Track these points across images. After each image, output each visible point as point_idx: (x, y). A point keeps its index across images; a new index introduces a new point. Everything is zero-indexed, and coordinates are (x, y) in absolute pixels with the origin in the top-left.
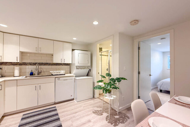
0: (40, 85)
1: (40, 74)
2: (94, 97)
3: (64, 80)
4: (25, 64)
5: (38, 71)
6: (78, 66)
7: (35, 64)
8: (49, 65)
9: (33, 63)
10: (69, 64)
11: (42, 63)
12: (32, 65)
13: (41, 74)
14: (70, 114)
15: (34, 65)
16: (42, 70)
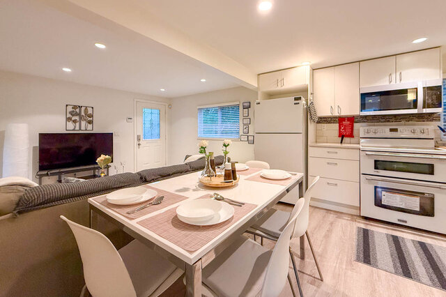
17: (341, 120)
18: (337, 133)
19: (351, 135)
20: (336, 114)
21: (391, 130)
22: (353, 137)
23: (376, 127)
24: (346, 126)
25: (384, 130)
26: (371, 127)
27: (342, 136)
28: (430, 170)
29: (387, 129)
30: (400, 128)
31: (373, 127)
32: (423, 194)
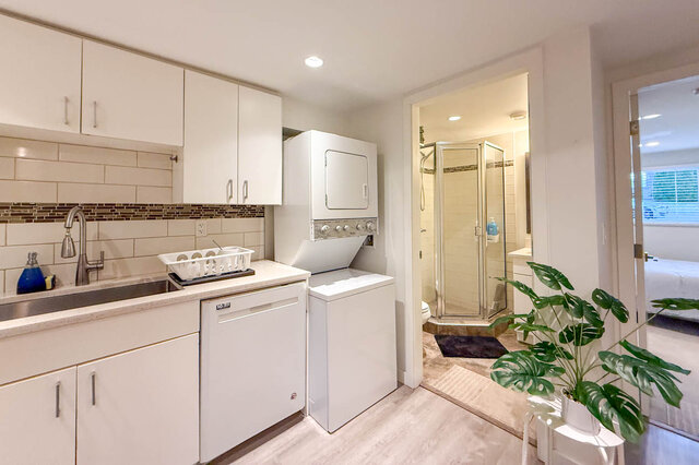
0: (92, 367)
1: (93, 275)
2: (400, 384)
3: (253, 309)
5: (83, 259)
6: (325, 221)
7: (55, 213)
9: (47, 208)
10: (263, 207)
11: (109, 206)
12: (40, 220)
13: (103, 273)
15: (50, 219)
16: (104, 247)
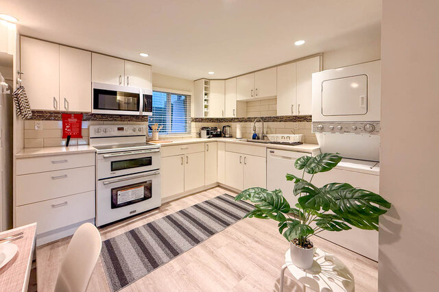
0: (245, 156)
4: (249, 120)
8: (280, 121)
14: (248, 235)
17: (65, 116)
18: (60, 133)
19: (79, 136)
20: (62, 109)
21: (119, 129)
22: (82, 137)
23: (106, 126)
24: (72, 125)
25: (113, 129)
26: (101, 126)
27: (67, 137)
28: (148, 162)
29: (115, 128)
30: (125, 127)
31: (103, 126)
32: (146, 182)
